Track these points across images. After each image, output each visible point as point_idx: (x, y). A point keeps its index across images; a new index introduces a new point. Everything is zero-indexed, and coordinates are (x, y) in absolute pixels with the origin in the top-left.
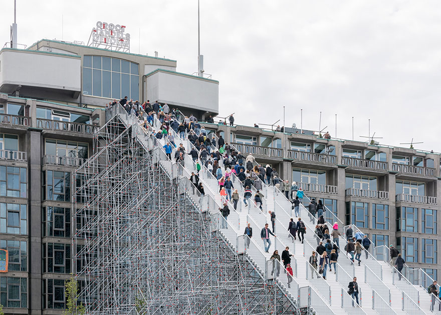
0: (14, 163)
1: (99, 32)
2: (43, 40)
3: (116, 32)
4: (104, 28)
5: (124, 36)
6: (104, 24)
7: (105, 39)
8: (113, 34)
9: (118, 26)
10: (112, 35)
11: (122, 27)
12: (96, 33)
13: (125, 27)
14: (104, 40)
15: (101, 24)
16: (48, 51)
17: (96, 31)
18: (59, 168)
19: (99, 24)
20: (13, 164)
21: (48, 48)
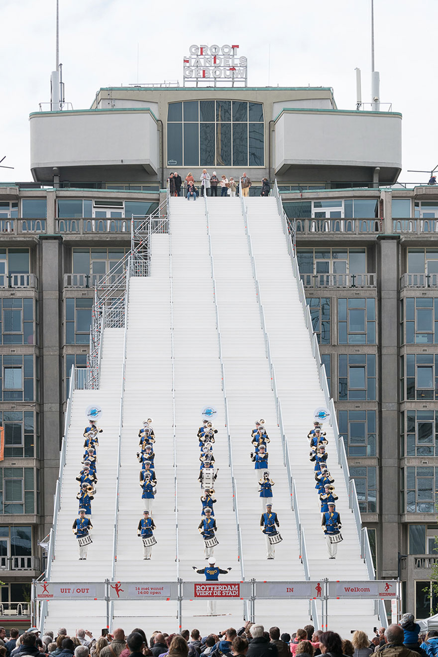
0: (14, 292)
1: (193, 62)
2: (102, 89)
3: (222, 57)
4: (202, 54)
5: (237, 62)
6: (202, 48)
7: (204, 71)
8: (218, 61)
9: (226, 46)
10: (215, 62)
11: (234, 47)
12: (188, 64)
13: (238, 46)
14: (201, 74)
15: (198, 48)
16: (110, 107)
17: (187, 61)
18: (86, 292)
19: (193, 50)
20: (12, 294)
21: (110, 101)
